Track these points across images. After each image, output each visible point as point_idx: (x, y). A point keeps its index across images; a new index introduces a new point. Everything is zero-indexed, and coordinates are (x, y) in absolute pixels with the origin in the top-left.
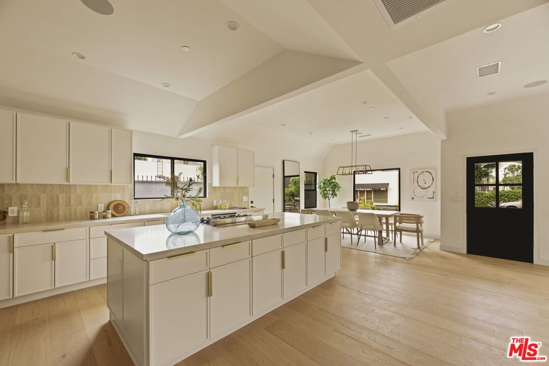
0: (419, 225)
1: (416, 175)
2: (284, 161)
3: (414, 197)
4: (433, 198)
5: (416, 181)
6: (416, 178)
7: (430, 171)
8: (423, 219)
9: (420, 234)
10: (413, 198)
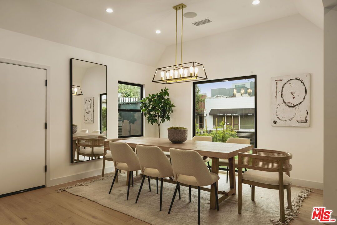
0: (284, 173)
1: (280, 84)
2: (71, 60)
3: (277, 120)
4: (306, 121)
5: (279, 95)
6: (279, 89)
7: (301, 78)
8: (291, 162)
9: (285, 191)
10: (275, 122)
